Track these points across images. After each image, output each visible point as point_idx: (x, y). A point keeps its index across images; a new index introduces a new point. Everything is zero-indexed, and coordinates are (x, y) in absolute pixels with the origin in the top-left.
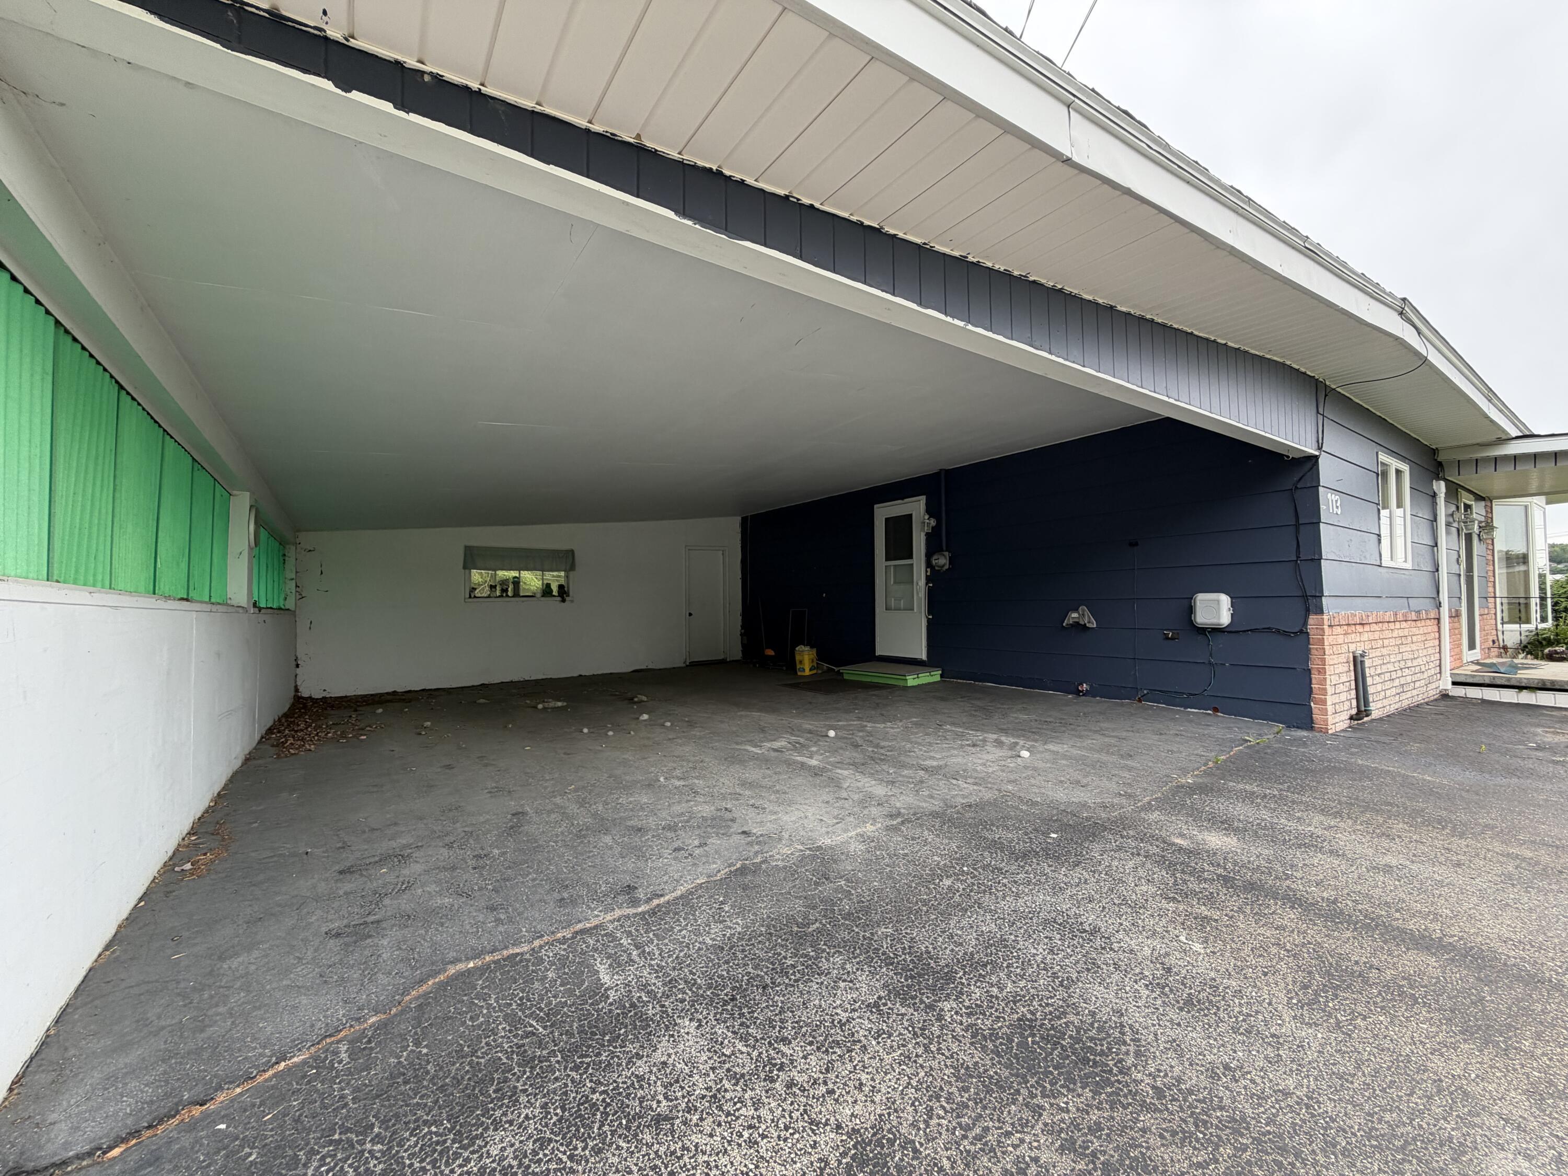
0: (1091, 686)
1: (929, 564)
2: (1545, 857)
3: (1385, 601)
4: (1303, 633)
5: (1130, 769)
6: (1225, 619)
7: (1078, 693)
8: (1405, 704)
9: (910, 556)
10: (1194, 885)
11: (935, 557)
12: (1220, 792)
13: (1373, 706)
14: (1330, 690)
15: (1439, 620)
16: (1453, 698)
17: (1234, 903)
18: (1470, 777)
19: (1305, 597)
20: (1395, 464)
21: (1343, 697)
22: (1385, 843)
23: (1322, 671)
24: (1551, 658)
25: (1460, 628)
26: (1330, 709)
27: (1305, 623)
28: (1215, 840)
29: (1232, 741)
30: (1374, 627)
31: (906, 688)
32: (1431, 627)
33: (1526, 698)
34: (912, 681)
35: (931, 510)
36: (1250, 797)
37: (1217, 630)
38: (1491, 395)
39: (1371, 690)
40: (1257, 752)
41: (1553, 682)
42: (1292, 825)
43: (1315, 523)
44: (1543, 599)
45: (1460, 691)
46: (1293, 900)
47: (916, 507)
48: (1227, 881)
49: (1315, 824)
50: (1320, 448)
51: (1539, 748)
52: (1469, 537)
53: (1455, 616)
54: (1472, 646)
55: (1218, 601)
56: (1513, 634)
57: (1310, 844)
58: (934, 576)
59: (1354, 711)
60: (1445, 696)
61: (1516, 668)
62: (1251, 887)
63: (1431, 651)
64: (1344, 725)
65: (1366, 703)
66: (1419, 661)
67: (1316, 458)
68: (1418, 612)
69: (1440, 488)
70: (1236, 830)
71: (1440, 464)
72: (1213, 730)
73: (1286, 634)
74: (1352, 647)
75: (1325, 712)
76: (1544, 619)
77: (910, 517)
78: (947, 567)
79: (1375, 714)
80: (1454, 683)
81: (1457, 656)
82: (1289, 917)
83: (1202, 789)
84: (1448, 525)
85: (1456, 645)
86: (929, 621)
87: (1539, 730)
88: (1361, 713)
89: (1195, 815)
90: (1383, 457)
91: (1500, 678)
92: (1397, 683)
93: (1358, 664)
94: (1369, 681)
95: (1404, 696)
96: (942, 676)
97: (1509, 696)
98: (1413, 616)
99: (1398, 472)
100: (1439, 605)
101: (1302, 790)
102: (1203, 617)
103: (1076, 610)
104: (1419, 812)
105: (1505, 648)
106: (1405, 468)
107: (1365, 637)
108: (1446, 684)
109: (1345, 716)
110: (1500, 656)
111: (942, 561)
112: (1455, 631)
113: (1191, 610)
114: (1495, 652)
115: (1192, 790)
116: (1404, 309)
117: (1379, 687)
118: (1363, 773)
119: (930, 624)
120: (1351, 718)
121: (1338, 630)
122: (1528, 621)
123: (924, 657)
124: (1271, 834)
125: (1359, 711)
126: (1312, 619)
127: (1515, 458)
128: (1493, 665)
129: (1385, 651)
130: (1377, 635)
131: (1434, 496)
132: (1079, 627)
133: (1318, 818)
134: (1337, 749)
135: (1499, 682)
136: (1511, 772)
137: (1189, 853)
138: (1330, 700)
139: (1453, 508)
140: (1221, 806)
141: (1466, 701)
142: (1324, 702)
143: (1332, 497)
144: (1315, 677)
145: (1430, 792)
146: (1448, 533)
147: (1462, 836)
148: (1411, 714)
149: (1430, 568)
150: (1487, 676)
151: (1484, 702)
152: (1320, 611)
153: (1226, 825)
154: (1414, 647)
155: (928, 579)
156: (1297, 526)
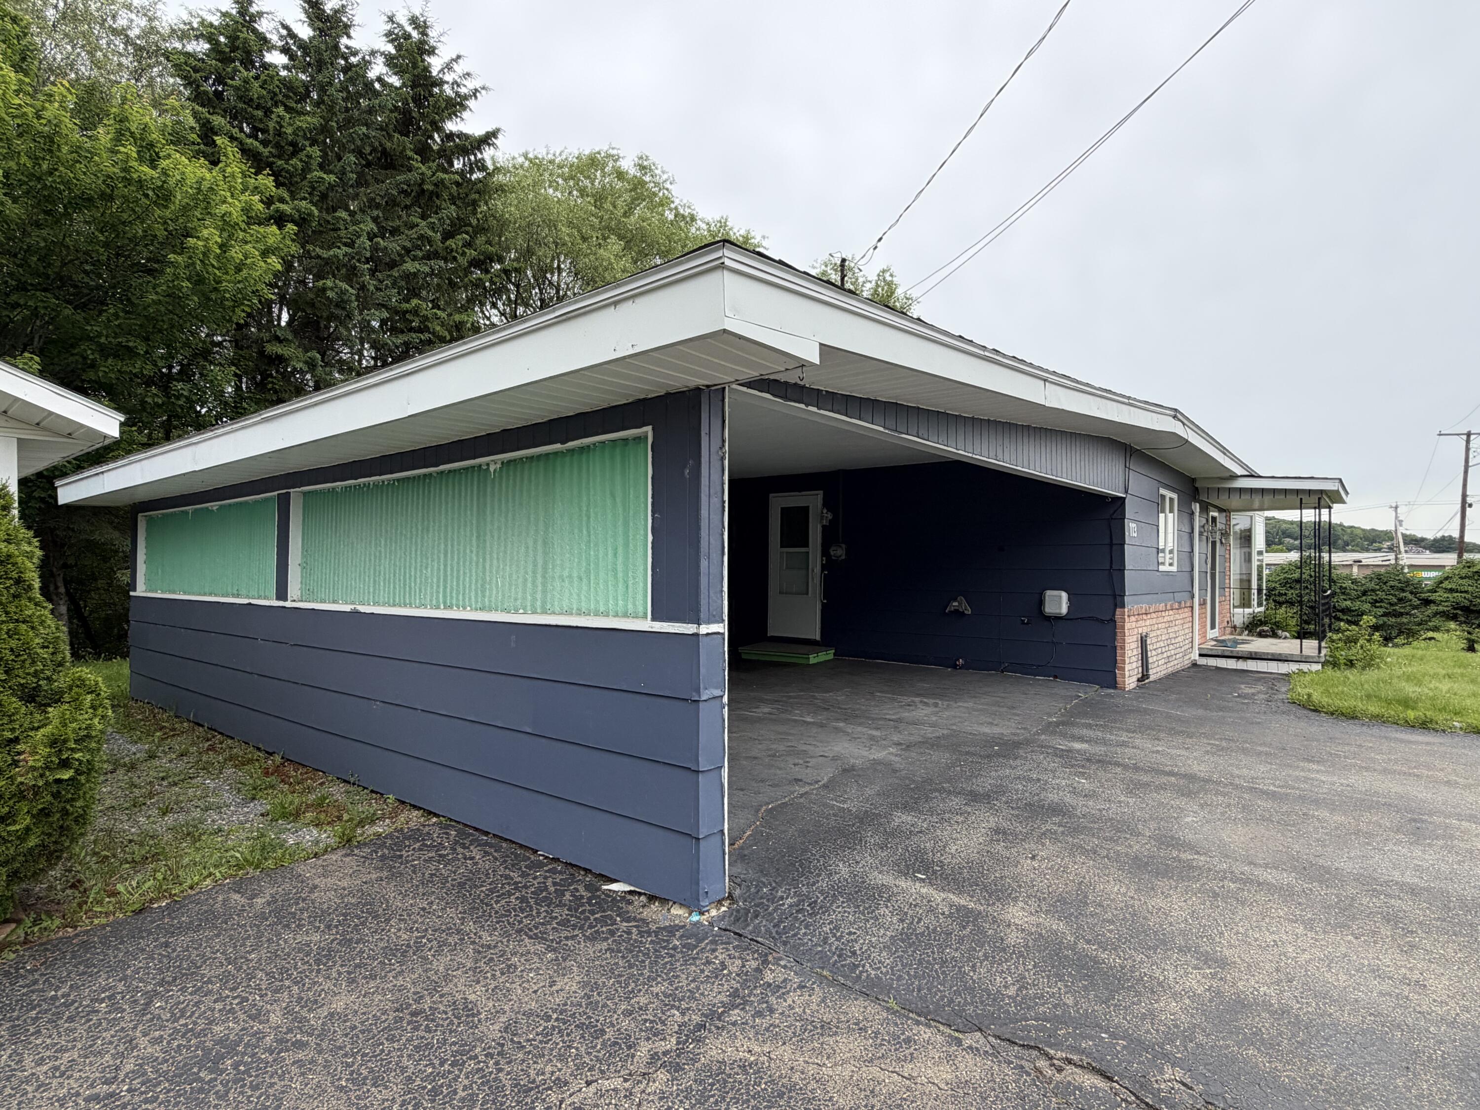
0: (965, 661)
1: (825, 552)
2: (1224, 744)
3: (1159, 596)
4: (1113, 621)
5: (1018, 715)
6: (1064, 610)
7: (955, 666)
8: (1170, 670)
9: (806, 545)
10: (1074, 762)
11: (833, 548)
12: (1073, 724)
13: (1151, 672)
14: (1127, 661)
15: (1192, 607)
16: (1200, 666)
17: (1093, 767)
18: (1200, 712)
19: (1115, 596)
20: (1169, 494)
21: (1134, 665)
22: (1157, 742)
23: (1123, 648)
24: (1261, 635)
25: (1205, 613)
26: (1127, 673)
27: (1114, 614)
28: (1077, 746)
29: (1071, 697)
30: (1154, 615)
31: (809, 665)
32: (1186, 613)
33: (1241, 665)
34: (813, 659)
35: (827, 504)
36: (1089, 726)
37: (1058, 618)
38: (1224, 451)
39: (1150, 660)
40: (1086, 702)
41: (1256, 653)
42: (1113, 737)
43: (1122, 544)
44: (1260, 591)
45: (1203, 661)
46: (1118, 764)
47: (814, 500)
48: (1088, 760)
49: (1124, 737)
50: (1126, 492)
51: (1239, 696)
52: (1214, 544)
53: (1203, 604)
54: (1213, 627)
55: (1060, 597)
56: (1241, 615)
57: (1124, 744)
58: (829, 565)
59: (1140, 676)
60: (1195, 665)
61: (1236, 643)
62: (1099, 761)
63: (1187, 631)
64: (1133, 686)
65: (1147, 670)
66: (1179, 639)
67: (1123, 500)
68: (1180, 603)
69: (1196, 507)
70: (1087, 741)
71: (1197, 489)
72: (1055, 690)
73: (1102, 621)
74: (1140, 630)
75: (1124, 676)
76: (1260, 604)
77: (806, 509)
78: (843, 557)
79: (1152, 678)
80: (1201, 655)
81: (1203, 635)
82: (1119, 770)
83: (1063, 723)
84: (1201, 534)
85: (1203, 626)
86: (823, 605)
87: (1243, 686)
88: (1144, 676)
89: (1064, 735)
90: (1163, 491)
91: (1227, 650)
92: (1165, 655)
93: (1143, 641)
94: (1149, 654)
95: (1169, 665)
96: (835, 654)
97: (1231, 664)
98: (1176, 606)
99: (1171, 500)
100: (1193, 597)
101: (1115, 721)
102: (1050, 609)
103: (955, 600)
104: (1173, 729)
105: (1235, 627)
106: (1175, 496)
107: (1148, 623)
108: (1195, 656)
109: (1135, 679)
110: (1231, 634)
111: (839, 552)
112: (1202, 615)
113: (1041, 602)
114: (1228, 630)
115: (1058, 724)
116: (1176, 414)
117: (1155, 659)
118: (1146, 712)
119: (824, 608)
120: (1138, 680)
121: (1133, 619)
122: (1249, 606)
123: (818, 638)
124: (1105, 742)
125: (1143, 675)
126: (1118, 611)
127: (1241, 490)
128: (1224, 641)
129: (1159, 632)
130: (1154, 621)
131: (1193, 513)
132: (958, 613)
133: (1125, 734)
134: (1130, 699)
135: (1227, 654)
136: (1221, 709)
137: (1067, 751)
138: (1127, 667)
139: (1204, 521)
140: (1076, 731)
141: (1206, 668)
142: (1123, 669)
143: (1133, 525)
144: (1119, 651)
145: (1179, 720)
146: (1200, 540)
147: (1191, 737)
148: (1173, 677)
149: (1189, 569)
150: (1220, 650)
151: (1217, 668)
152: (1123, 606)
153: (1081, 739)
154: (1176, 628)
155: (823, 567)
156: (1111, 545)
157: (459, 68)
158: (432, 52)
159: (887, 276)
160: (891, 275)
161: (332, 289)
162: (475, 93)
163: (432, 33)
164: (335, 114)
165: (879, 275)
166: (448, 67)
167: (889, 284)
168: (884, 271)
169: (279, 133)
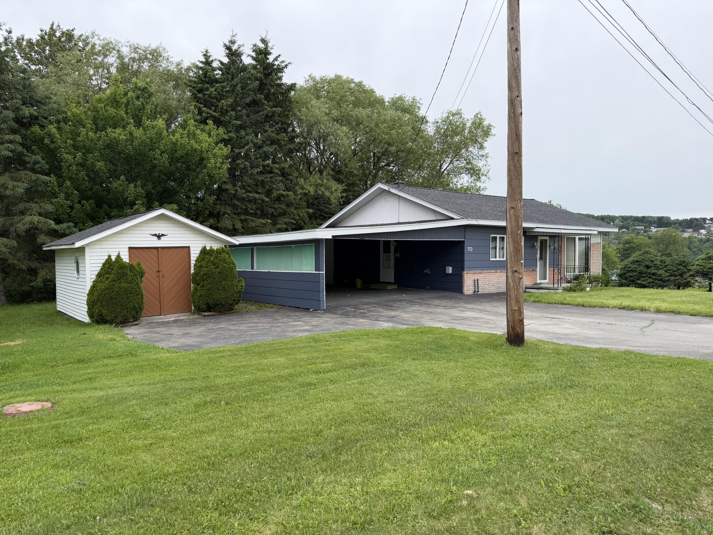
0: (429, 288)
1: (395, 256)
3: (491, 268)
4: (462, 275)
6: (451, 272)
7: (426, 289)
9: (390, 253)
14: (466, 286)
19: (462, 268)
20: (499, 236)
21: (471, 288)
23: (464, 282)
25: (535, 274)
26: (465, 290)
31: (388, 289)
37: (449, 274)
39: (482, 287)
50: (465, 239)
55: (449, 268)
56: (570, 275)
59: (474, 291)
65: (479, 290)
67: (464, 241)
74: (475, 278)
78: (399, 257)
81: (533, 282)
85: (532, 278)
86: (395, 271)
88: (476, 291)
90: (493, 235)
92: (496, 286)
93: (475, 281)
94: (481, 285)
95: (499, 290)
96: (398, 286)
102: (447, 272)
103: (426, 269)
106: (504, 236)
109: (471, 292)
111: (398, 255)
112: (532, 275)
113: (445, 270)
117: (487, 287)
119: (395, 273)
121: (470, 274)
123: (393, 281)
126: (463, 272)
129: (491, 279)
132: (427, 273)
139: (534, 242)
142: (464, 288)
143: (470, 248)
154: (505, 278)
155: (395, 260)
156: (462, 254)
157: (280, 59)
158: (270, 54)
159: (479, 116)
160: (481, 115)
161: (241, 164)
162: (286, 66)
163: (270, 45)
164: (239, 95)
165: (475, 116)
166: (276, 59)
167: (480, 119)
168: (477, 114)
169: (222, 108)
